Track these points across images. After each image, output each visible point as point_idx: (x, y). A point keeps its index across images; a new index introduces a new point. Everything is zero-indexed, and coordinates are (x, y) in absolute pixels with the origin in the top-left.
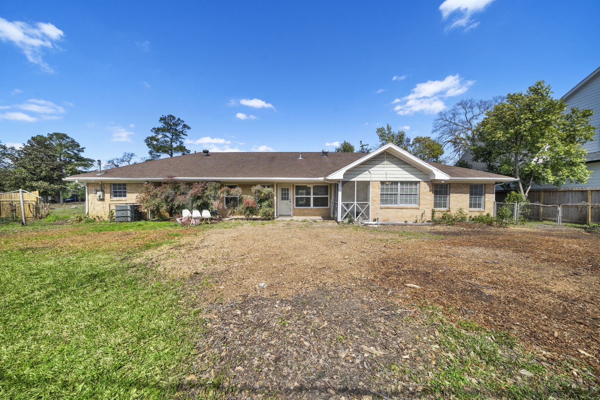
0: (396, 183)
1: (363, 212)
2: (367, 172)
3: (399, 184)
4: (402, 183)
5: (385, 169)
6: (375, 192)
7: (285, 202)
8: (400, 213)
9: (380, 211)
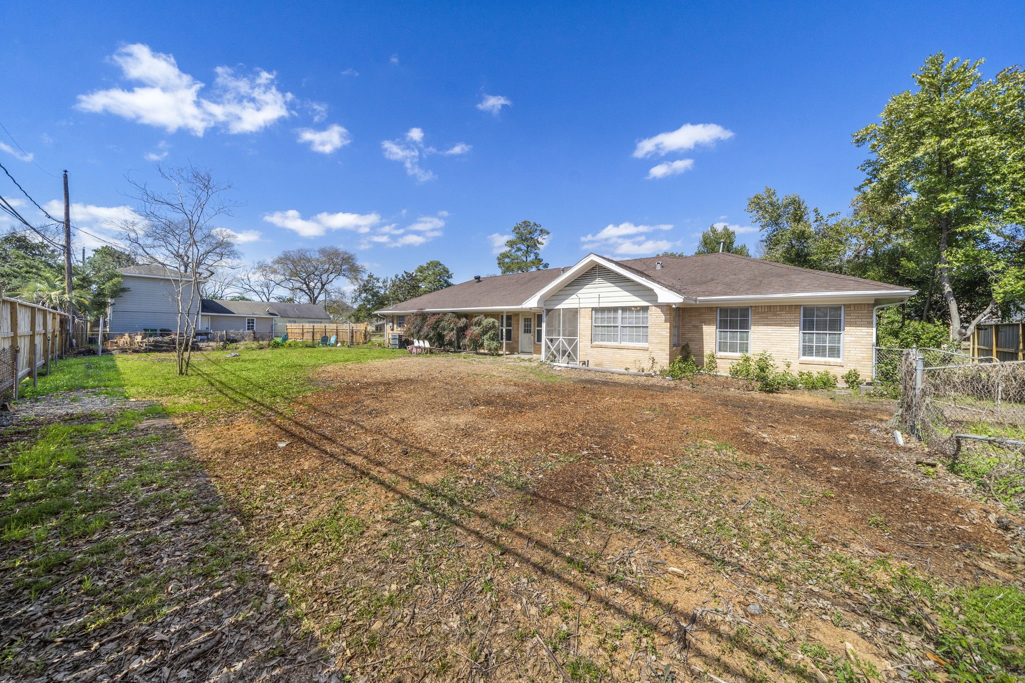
0: (615, 309)
1: (570, 350)
2: (574, 296)
3: (620, 312)
4: (624, 309)
5: (597, 290)
6: (584, 324)
7: (528, 335)
8: (618, 355)
9: (590, 351)
